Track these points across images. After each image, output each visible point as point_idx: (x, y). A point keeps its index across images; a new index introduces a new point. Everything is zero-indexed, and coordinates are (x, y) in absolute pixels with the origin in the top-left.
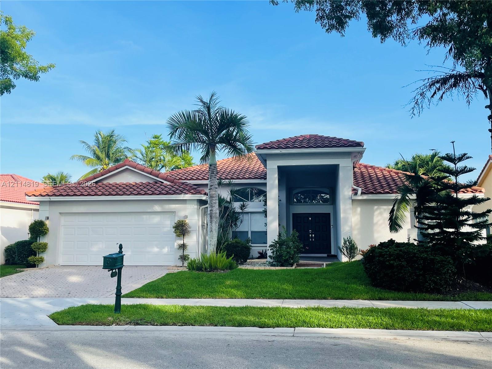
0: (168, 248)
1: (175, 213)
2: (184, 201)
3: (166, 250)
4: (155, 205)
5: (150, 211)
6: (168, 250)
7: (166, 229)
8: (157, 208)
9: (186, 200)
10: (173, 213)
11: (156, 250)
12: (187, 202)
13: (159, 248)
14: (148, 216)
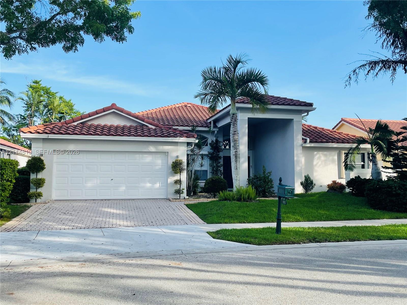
0: (160, 183)
1: (168, 153)
2: (176, 143)
3: (157, 185)
4: (149, 146)
5: (146, 151)
6: (160, 185)
7: (157, 168)
8: (152, 148)
9: (177, 142)
10: (166, 153)
11: (149, 185)
12: (179, 144)
13: (151, 183)
14: (141, 155)
